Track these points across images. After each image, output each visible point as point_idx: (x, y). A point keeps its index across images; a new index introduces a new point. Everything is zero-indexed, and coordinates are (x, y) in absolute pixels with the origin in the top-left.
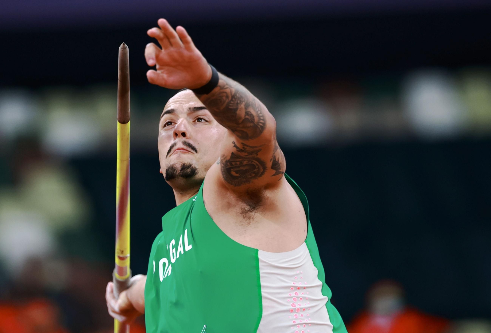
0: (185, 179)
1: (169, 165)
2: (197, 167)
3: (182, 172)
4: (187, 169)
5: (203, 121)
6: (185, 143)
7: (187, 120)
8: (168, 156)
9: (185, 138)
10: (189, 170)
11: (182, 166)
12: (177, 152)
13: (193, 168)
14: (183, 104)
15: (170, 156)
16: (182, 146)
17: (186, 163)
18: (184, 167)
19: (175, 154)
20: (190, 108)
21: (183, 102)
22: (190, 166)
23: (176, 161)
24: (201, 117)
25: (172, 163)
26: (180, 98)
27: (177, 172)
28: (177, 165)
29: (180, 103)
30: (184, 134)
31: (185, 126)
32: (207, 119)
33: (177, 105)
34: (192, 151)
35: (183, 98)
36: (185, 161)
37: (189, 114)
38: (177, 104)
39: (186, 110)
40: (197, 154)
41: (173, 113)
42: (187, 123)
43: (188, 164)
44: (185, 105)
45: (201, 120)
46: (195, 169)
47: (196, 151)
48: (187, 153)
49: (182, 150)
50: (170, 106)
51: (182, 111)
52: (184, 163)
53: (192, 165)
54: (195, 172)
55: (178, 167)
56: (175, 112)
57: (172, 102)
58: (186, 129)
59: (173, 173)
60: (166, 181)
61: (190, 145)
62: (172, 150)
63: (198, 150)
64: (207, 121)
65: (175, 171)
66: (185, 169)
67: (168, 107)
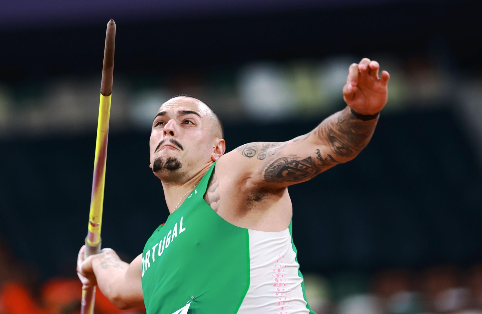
0: (169, 171)
1: (157, 158)
2: (181, 162)
3: (167, 164)
4: (172, 162)
5: (190, 123)
6: (172, 141)
7: (176, 122)
8: (157, 151)
9: (173, 136)
10: (174, 164)
11: (167, 159)
12: (165, 147)
13: (177, 162)
14: (174, 108)
15: (159, 151)
16: (170, 143)
17: (172, 157)
18: (170, 160)
19: (163, 149)
20: (179, 112)
21: (173, 107)
22: (175, 160)
23: (163, 155)
24: (189, 120)
25: (159, 156)
26: (172, 103)
27: (162, 164)
28: (163, 158)
29: (171, 107)
30: (172, 133)
31: (173, 126)
32: (193, 122)
33: (169, 109)
34: (179, 148)
35: (174, 103)
36: (171, 156)
37: (178, 117)
38: (168, 107)
39: (176, 113)
40: (182, 151)
41: (165, 115)
42: (175, 124)
43: (173, 158)
44: (175, 109)
45: (189, 123)
46: (179, 163)
47: (182, 149)
48: (173, 149)
49: (169, 147)
50: (163, 109)
51: (172, 113)
52: (170, 157)
53: (177, 160)
54: (179, 165)
55: (165, 160)
56: (166, 115)
57: (165, 106)
58: (175, 129)
59: (160, 165)
60: (154, 172)
61: (176, 143)
62: (161, 146)
63: (183, 147)
64: (193, 124)
65: (162, 163)
66: (170, 162)
67: (161, 110)
